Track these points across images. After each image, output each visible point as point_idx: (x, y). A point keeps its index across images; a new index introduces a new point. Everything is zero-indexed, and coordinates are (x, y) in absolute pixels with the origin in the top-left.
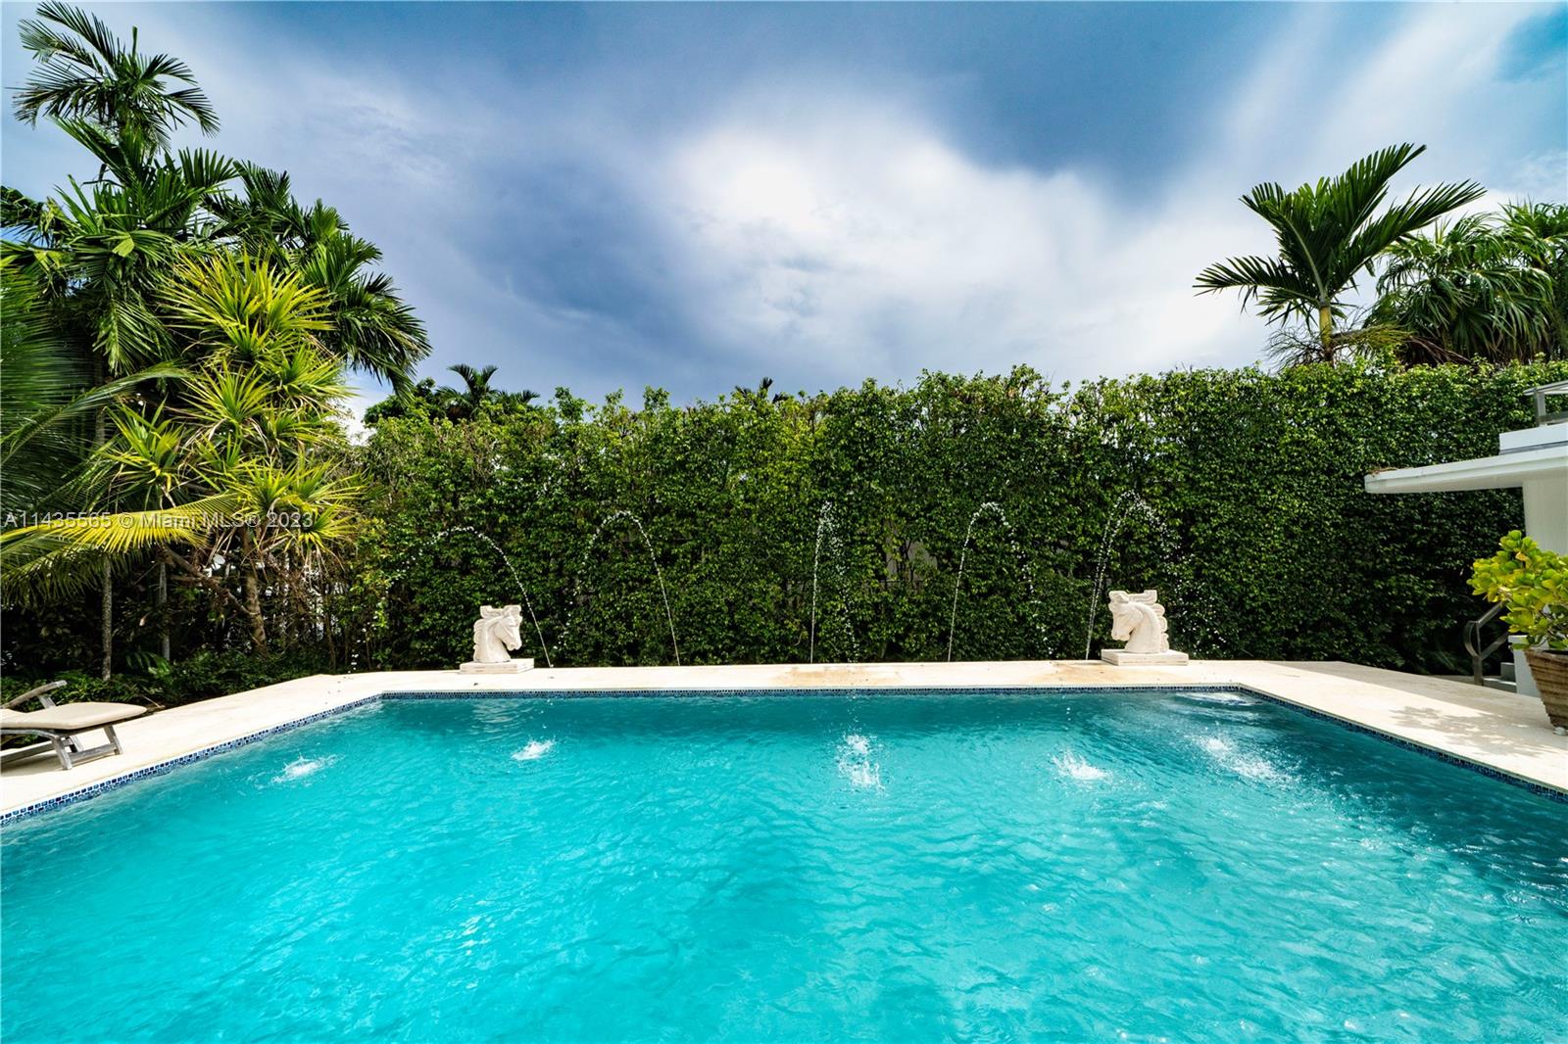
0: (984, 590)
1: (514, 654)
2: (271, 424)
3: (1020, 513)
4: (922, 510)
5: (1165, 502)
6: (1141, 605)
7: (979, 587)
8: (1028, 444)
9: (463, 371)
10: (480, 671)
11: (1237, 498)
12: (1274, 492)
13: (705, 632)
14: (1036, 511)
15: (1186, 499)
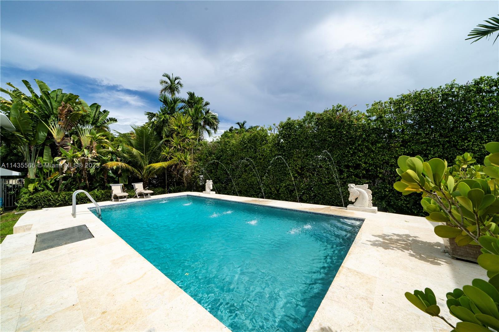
0: (327, 182)
1: (212, 190)
2: (181, 145)
3: (337, 156)
4: (305, 156)
5: (401, 149)
6: (360, 189)
7: (325, 181)
8: (339, 132)
9: (238, 124)
10: (205, 193)
11: (443, 145)
12: (469, 141)
13: (254, 190)
14: (343, 156)
15: (413, 147)
